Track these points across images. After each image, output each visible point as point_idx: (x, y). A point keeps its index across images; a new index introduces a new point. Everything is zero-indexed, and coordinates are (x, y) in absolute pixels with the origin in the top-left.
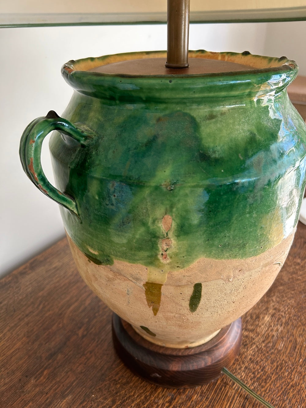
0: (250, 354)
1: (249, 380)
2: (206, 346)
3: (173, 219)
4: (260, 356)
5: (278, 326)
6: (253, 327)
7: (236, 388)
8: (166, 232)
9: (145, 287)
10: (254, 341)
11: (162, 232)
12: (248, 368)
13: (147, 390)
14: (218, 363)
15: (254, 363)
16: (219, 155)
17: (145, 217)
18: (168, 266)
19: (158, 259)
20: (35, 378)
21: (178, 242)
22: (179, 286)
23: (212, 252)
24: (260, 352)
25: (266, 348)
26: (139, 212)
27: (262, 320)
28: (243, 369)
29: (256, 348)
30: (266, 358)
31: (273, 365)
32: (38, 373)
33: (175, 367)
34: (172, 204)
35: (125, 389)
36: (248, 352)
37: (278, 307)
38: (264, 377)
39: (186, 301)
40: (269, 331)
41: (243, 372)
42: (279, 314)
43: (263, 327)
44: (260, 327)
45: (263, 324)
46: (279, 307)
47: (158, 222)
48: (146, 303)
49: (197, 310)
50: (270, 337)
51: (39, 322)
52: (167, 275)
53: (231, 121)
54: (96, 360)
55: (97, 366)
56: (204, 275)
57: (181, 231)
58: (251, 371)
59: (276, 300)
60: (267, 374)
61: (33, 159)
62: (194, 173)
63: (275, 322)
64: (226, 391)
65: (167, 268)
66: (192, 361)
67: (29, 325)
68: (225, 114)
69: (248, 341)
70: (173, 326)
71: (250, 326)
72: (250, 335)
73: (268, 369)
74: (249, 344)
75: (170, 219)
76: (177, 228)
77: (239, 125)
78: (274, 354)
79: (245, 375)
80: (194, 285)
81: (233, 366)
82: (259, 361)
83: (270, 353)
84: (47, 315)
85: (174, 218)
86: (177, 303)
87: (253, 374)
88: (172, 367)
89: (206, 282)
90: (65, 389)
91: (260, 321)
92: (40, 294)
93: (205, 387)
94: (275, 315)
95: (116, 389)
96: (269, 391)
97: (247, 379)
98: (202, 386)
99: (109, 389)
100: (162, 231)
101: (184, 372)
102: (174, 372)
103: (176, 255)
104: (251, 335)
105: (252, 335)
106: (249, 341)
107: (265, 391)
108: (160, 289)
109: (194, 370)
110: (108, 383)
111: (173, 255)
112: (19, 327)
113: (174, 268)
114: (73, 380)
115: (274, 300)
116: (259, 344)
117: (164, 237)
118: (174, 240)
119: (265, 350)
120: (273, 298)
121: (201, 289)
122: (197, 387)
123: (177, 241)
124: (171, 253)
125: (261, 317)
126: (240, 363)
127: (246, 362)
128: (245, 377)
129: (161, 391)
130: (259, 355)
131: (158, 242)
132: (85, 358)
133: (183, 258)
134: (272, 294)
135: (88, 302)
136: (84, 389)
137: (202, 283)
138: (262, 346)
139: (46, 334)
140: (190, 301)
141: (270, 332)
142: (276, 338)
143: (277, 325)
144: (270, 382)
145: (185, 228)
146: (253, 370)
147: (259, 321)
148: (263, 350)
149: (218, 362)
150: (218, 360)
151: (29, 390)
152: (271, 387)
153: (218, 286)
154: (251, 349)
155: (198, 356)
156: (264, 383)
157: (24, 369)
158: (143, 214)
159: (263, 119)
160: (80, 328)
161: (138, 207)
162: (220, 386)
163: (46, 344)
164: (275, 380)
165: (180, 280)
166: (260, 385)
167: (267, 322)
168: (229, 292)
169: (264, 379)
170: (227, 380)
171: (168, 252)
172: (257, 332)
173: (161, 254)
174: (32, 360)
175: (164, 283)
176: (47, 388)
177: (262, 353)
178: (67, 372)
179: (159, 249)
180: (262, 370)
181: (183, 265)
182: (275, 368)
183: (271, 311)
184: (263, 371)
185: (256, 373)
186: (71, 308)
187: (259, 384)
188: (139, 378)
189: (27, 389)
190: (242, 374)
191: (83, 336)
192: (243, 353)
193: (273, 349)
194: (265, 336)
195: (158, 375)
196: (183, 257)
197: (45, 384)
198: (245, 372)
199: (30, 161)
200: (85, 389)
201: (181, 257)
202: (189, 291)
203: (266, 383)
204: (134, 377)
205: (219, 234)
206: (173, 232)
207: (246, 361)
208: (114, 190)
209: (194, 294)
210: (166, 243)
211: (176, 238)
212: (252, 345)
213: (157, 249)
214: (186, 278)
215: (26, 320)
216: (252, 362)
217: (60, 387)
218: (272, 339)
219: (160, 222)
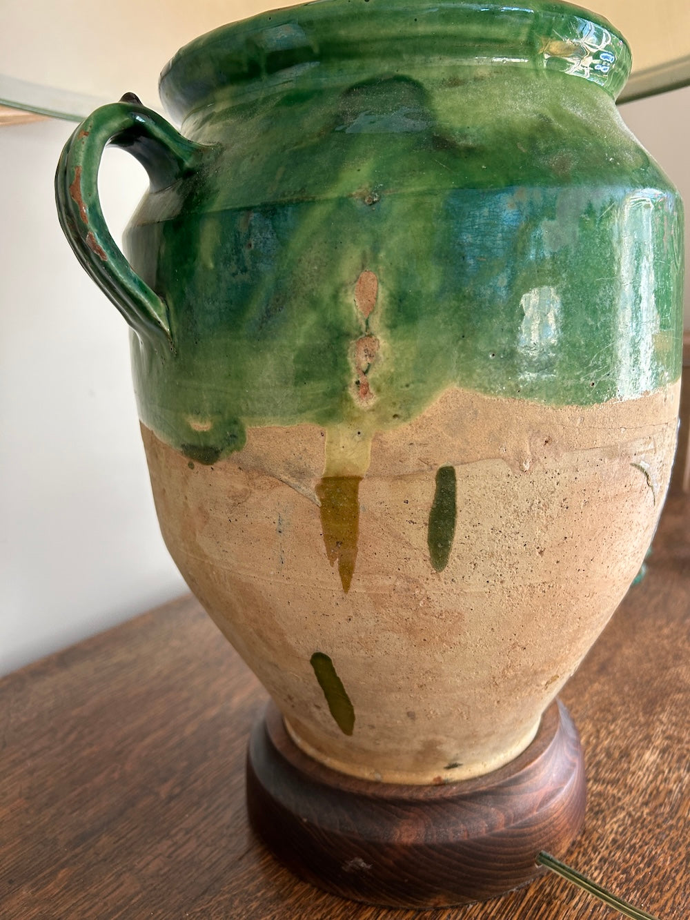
0: (612, 830)
1: (614, 887)
2: (489, 780)
3: (380, 281)
4: (640, 835)
5: (682, 771)
6: (614, 775)
7: (580, 905)
8: (366, 317)
9: (318, 495)
10: (620, 804)
11: (355, 319)
12: (610, 860)
13: (333, 914)
14: (526, 830)
15: (625, 850)
16: (475, 141)
17: (316, 285)
18: (372, 417)
19: (348, 399)
20: (33, 886)
21: (394, 343)
22: (401, 477)
23: (475, 371)
24: (639, 825)
25: (653, 817)
26: (303, 274)
27: (636, 760)
28: (595, 863)
29: (627, 817)
30: (657, 839)
31: (678, 853)
32: (41, 875)
33: (408, 834)
34: (376, 241)
35: (271, 913)
36: (607, 827)
37: (676, 733)
38: (655, 880)
39: (419, 529)
40: (658, 783)
41: (596, 869)
42: (679, 746)
43: (640, 773)
44: (634, 773)
45: (640, 769)
46: (678, 733)
47: (346, 292)
48: (324, 549)
49: (450, 564)
50: (663, 794)
51: (63, 768)
52: (370, 444)
53: (497, 92)
54: (199, 849)
55: (201, 861)
56: (458, 442)
57: (399, 311)
58: (617, 867)
59: (670, 721)
60: (663, 872)
61: (81, 169)
62: (422, 170)
63: (671, 764)
64: (553, 913)
65: (369, 422)
66: (454, 818)
67: (36, 774)
68: (482, 79)
69: (604, 804)
70: (393, 630)
71: (606, 772)
72: (608, 791)
73: (665, 861)
74: (609, 808)
75: (373, 280)
76: (391, 303)
77: (514, 99)
78: (677, 830)
79: (601, 876)
80: (435, 473)
81: (567, 858)
82: (637, 846)
83: (664, 826)
84: (85, 753)
85: (382, 278)
86: (398, 538)
87: (623, 874)
88: (401, 835)
89: (464, 466)
90: (109, 910)
91: (633, 761)
92: (74, 713)
93: (493, 905)
94: (671, 750)
95: (248, 911)
96: (673, 909)
97: (609, 885)
98: (485, 904)
99: (227, 912)
100: (357, 317)
101: (432, 847)
102: (405, 847)
103: (391, 380)
104: (611, 790)
105: (615, 791)
106: (607, 804)
107: (662, 909)
108: (355, 491)
109: (461, 843)
110: (225, 899)
111: (384, 384)
112: (11, 777)
113: (387, 421)
114: (132, 891)
115: (664, 719)
116: (634, 810)
117: (361, 333)
118: (383, 337)
119: (653, 821)
120: (661, 716)
121: (454, 487)
122: (471, 906)
123: (392, 341)
124: (378, 376)
125: (635, 754)
126: (586, 850)
127: (602, 848)
128: (602, 879)
129: (372, 914)
130: (637, 831)
131: (348, 348)
132: (170, 843)
133: (406, 389)
134: (659, 709)
135: (189, 730)
136: (160, 912)
137: (456, 468)
138: (643, 812)
139: (76, 793)
140: (430, 530)
141: (661, 783)
142: (679, 795)
143: (679, 769)
144: (673, 889)
145: (407, 303)
146: (624, 866)
147: (629, 762)
148: (646, 822)
149: (524, 828)
150: (525, 823)
151: (11, 911)
152: (677, 901)
153: (495, 482)
154: (615, 819)
155: (468, 804)
156: (656, 892)
157: (8, 865)
158: (312, 276)
159: (564, 102)
160: (165, 780)
161: (300, 260)
162: (534, 901)
163: (71, 813)
164: (685, 886)
165: (401, 458)
166: (646, 897)
167: (652, 764)
168: (525, 506)
169: (654, 884)
170: (553, 887)
171: (370, 376)
172: (626, 786)
173: (354, 383)
174: (30, 847)
175: (363, 472)
176: (63, 909)
177: (643, 827)
178: (119, 875)
179: (349, 369)
180: (648, 865)
181: (408, 410)
182: (684, 859)
183: (659, 742)
184: (652, 866)
185: (633, 873)
186: (148, 741)
187: (643, 894)
188: (313, 886)
189: (6, 910)
190: (595, 874)
191: (171, 798)
192: (595, 829)
193: (672, 818)
194: (649, 791)
195: (363, 864)
196: (407, 386)
197: (58, 900)
198: (601, 869)
199: (76, 173)
200: (163, 912)
201: (402, 387)
202: (425, 493)
203: (661, 891)
204: (299, 884)
205: (487, 320)
206: (381, 317)
207: (602, 845)
208: (250, 231)
209: (437, 501)
210: (366, 350)
211: (388, 332)
212: (615, 811)
213: (346, 370)
214: (418, 449)
215: (29, 763)
216: (619, 847)
217: (96, 907)
218: (669, 799)
219: (349, 293)
